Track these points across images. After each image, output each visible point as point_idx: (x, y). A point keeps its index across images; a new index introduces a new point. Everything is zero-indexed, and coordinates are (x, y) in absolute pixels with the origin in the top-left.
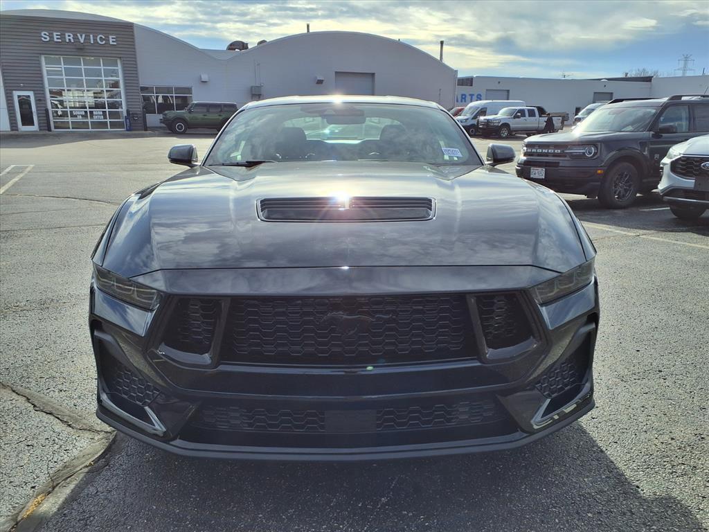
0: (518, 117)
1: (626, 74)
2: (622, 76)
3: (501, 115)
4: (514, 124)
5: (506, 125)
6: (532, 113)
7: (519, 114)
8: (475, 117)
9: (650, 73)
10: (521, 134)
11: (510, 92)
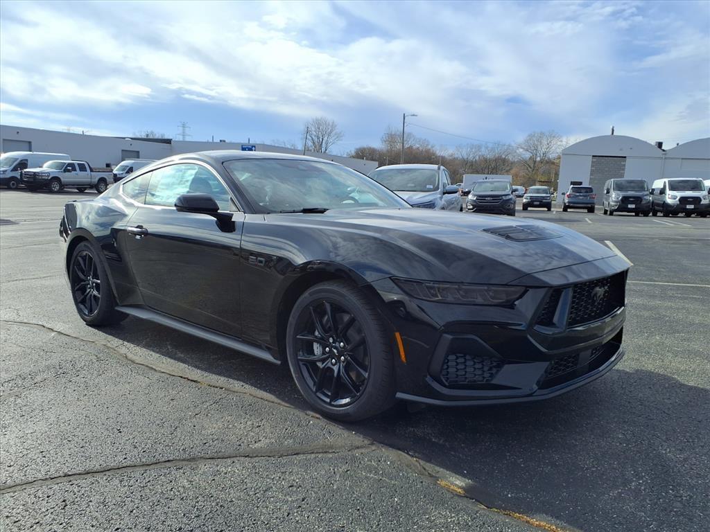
0: (69, 171)
1: (147, 135)
2: (144, 136)
3: (47, 168)
4: (66, 177)
5: (56, 179)
6: (82, 168)
7: (70, 168)
8: (15, 169)
9: (157, 135)
10: (70, 188)
11: (33, 144)
